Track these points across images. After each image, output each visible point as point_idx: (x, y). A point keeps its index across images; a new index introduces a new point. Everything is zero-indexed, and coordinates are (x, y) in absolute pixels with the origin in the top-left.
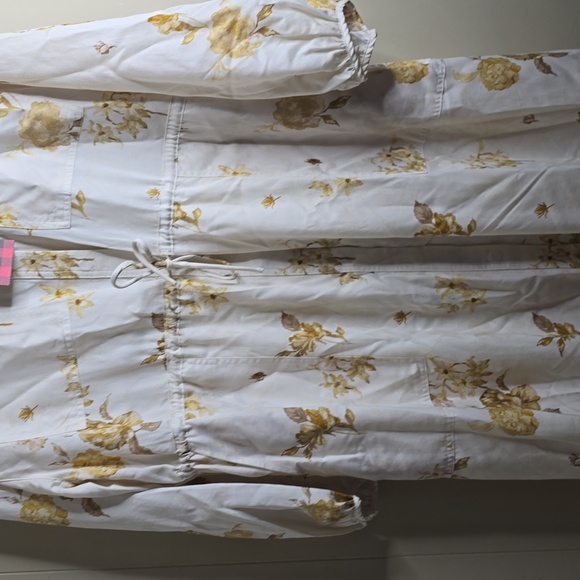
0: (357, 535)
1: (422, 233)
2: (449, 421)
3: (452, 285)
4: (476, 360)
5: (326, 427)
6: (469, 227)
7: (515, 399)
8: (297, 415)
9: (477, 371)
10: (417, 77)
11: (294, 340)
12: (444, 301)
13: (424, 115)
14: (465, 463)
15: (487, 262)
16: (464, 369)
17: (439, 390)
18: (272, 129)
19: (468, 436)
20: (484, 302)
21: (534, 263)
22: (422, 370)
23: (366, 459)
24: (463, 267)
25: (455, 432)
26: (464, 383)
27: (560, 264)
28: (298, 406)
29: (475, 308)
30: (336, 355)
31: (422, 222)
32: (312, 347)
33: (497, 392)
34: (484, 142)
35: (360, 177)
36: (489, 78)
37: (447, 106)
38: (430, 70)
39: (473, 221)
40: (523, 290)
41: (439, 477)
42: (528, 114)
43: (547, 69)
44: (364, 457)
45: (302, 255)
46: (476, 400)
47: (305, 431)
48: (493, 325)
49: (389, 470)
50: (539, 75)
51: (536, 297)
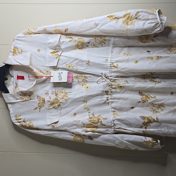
5: (151, 121)
11: (142, 99)
30: (154, 103)
44: (161, 130)
45: (145, 76)
47: (145, 122)
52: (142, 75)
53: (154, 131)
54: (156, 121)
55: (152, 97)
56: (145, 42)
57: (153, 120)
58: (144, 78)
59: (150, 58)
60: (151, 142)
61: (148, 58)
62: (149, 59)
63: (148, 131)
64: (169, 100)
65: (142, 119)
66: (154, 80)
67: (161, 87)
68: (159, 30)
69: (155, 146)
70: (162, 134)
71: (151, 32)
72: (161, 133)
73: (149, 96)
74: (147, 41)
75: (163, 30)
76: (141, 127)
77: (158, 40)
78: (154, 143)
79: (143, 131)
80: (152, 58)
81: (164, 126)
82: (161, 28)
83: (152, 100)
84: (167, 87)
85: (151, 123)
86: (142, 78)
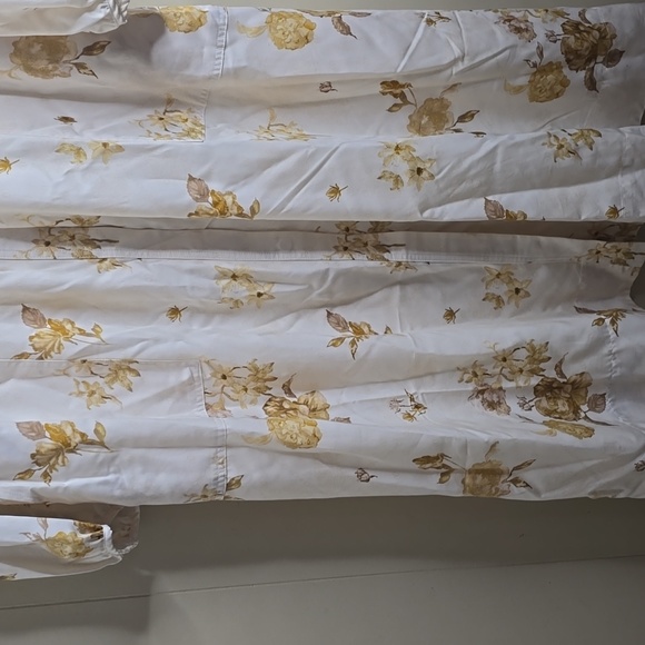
0: (109, 571)
1: (197, 213)
2: (220, 434)
3: (234, 277)
4: (258, 364)
5: (69, 445)
6: (252, 209)
7: (303, 408)
8: (33, 431)
9: (260, 375)
10: (193, 26)
11: (35, 339)
12: (226, 295)
13: (203, 73)
14: (238, 482)
15: (276, 251)
16: (245, 373)
17: (216, 399)
18: (10, 75)
19: (243, 451)
20: (272, 297)
21: (328, 254)
22: (195, 375)
23: (120, 482)
24: (249, 256)
25: (228, 446)
26: (246, 390)
27: (356, 256)
28: (35, 420)
29: (261, 303)
30: (89, 358)
31: (196, 200)
32: (59, 348)
33: (283, 400)
34: (276, 110)
35: (121, 141)
36: (279, 34)
37: (230, 64)
38: (209, 18)
39: (257, 202)
40: (315, 285)
41: (209, 499)
42: (324, 81)
43: (346, 30)
44: (117, 479)
45: (50, 235)
46: (258, 409)
47: (43, 451)
48: (282, 322)
49: (148, 494)
50: (337, 35)
51: (329, 292)
52: (40, 230)
53: (87, 485)
54: (92, 443)
55: (82, 332)
56: (45, 73)
57: (78, 439)
58: (48, 244)
59: (67, 148)
60: (70, 539)
61: (60, 149)
62: (66, 153)
63: (57, 488)
64: (157, 341)
65: (29, 437)
66: (95, 252)
67: (122, 285)
68: (103, 19)
69: (90, 555)
70: (121, 498)
71: (67, 27)
72: (117, 493)
73: (68, 327)
74: (56, 68)
75: (120, 22)
76: (25, 474)
77: (106, 66)
78: (81, 544)
79: (33, 491)
80: (79, 151)
81: (131, 462)
82: (112, 11)
83: (84, 343)
84: (152, 284)
85: (72, 451)
86: (36, 241)
